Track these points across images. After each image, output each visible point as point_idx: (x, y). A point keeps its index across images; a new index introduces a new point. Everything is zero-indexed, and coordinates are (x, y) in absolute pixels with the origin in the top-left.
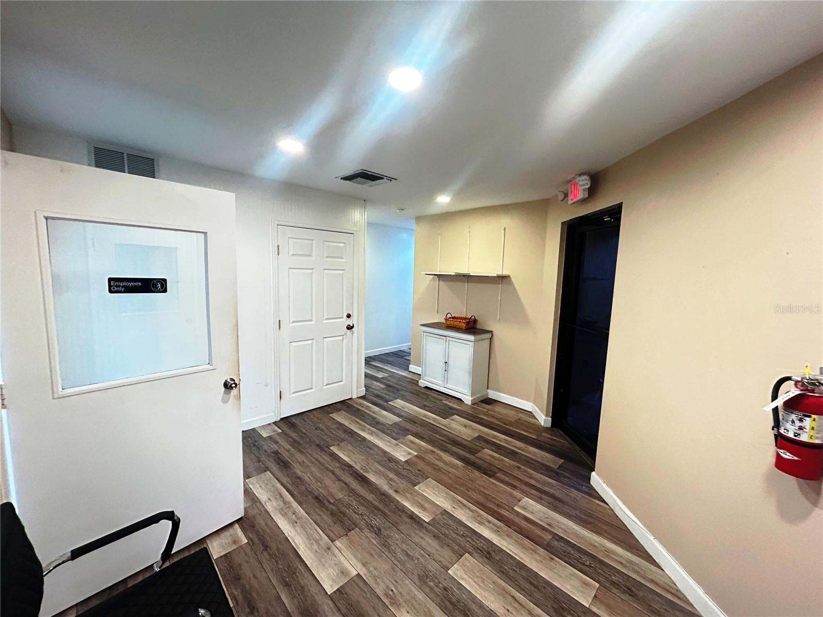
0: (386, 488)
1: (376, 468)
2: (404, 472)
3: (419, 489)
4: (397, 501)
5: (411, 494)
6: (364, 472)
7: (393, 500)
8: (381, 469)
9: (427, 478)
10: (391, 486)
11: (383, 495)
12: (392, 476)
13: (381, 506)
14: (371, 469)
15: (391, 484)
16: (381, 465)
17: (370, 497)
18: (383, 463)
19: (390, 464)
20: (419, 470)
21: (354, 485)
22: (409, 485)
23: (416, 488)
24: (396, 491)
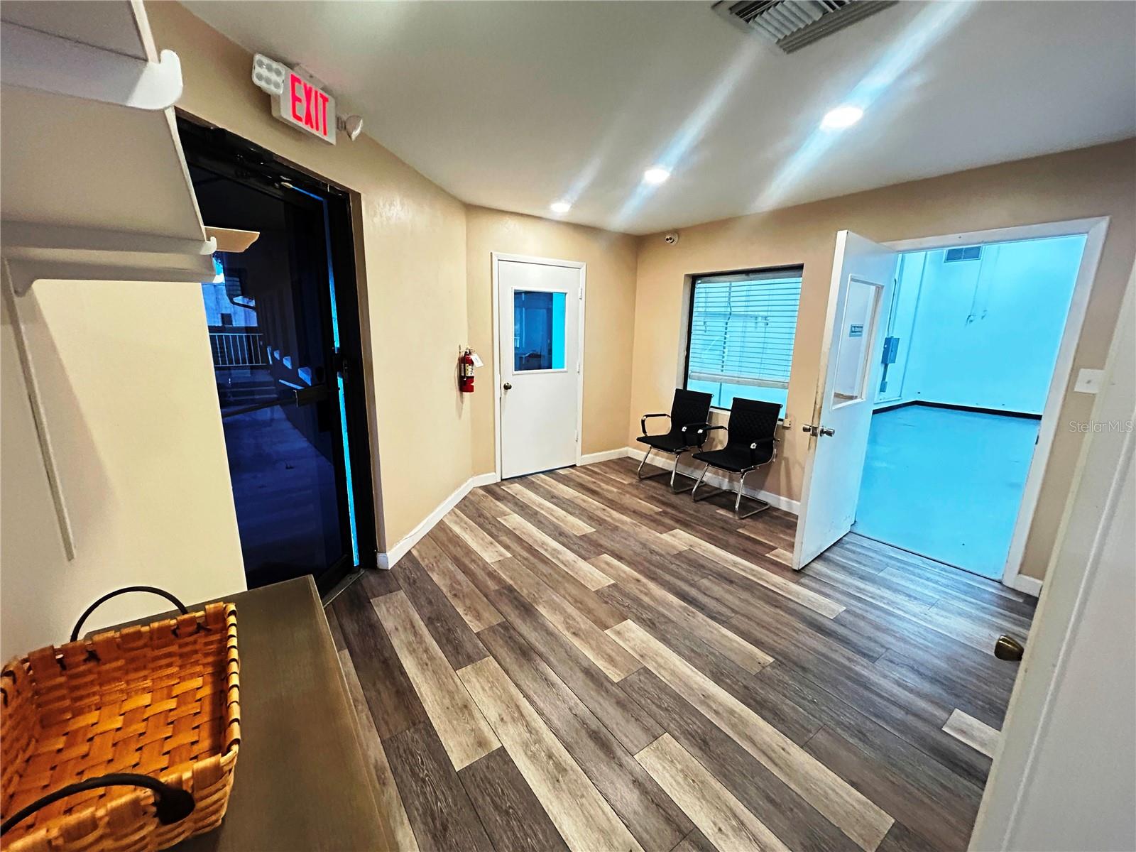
0: (652, 586)
1: (671, 612)
2: (627, 602)
3: (609, 581)
4: (636, 571)
5: (619, 575)
6: (686, 607)
7: (640, 572)
8: (661, 609)
9: (597, 592)
10: (644, 585)
11: (654, 578)
12: (646, 599)
13: (652, 568)
14: (678, 610)
15: (646, 588)
16: (664, 616)
17: (668, 577)
18: (662, 619)
19: (650, 616)
20: (606, 603)
21: (693, 592)
22: (620, 585)
23: (613, 582)
24: (638, 581)
